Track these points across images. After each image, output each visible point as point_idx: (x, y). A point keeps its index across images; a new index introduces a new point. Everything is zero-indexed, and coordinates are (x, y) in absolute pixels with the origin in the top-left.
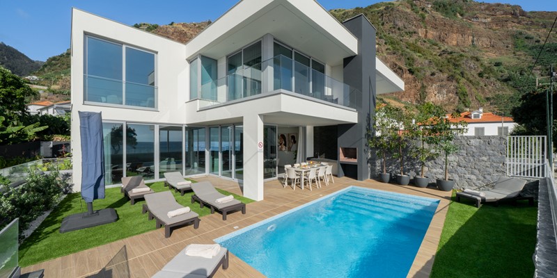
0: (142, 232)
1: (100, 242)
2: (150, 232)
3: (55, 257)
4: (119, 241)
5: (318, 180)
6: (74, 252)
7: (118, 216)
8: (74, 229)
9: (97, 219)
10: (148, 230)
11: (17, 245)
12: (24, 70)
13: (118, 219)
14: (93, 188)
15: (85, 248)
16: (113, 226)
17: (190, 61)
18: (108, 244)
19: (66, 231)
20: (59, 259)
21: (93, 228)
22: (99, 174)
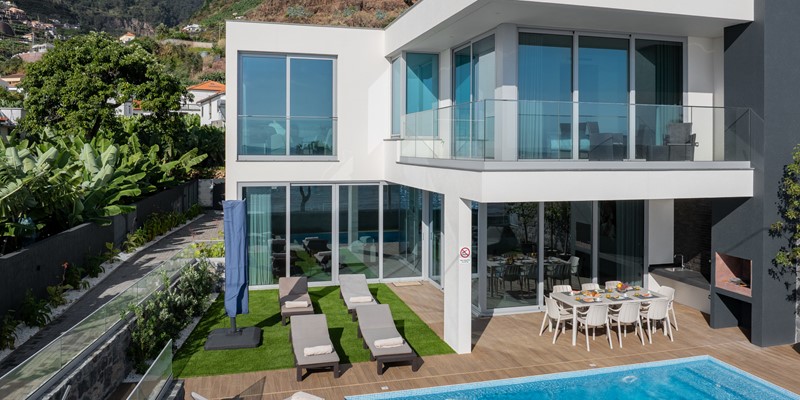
0: (278, 368)
1: (235, 370)
2: (286, 370)
3: (198, 375)
4: (253, 373)
5: (645, 327)
6: (213, 374)
7: (262, 339)
8: (216, 349)
9: (238, 340)
10: (284, 367)
11: (172, 356)
12: (182, 12)
13: (260, 344)
14: (235, 299)
15: (221, 373)
16: (252, 353)
17: (392, 58)
18: (241, 374)
19: (210, 349)
20: (200, 378)
21: (234, 351)
22: (242, 282)
